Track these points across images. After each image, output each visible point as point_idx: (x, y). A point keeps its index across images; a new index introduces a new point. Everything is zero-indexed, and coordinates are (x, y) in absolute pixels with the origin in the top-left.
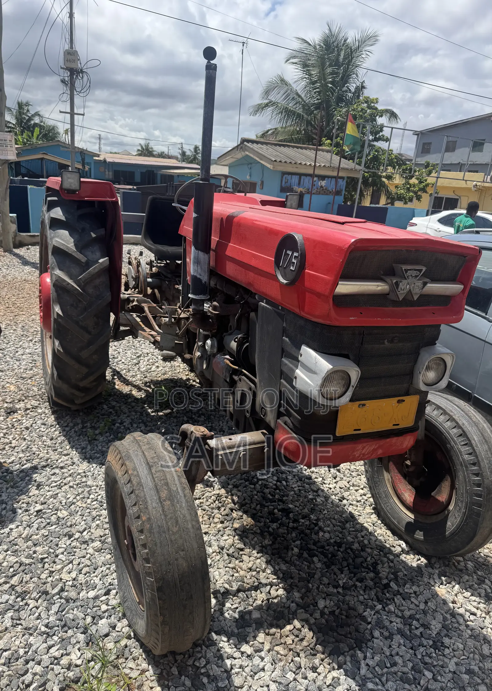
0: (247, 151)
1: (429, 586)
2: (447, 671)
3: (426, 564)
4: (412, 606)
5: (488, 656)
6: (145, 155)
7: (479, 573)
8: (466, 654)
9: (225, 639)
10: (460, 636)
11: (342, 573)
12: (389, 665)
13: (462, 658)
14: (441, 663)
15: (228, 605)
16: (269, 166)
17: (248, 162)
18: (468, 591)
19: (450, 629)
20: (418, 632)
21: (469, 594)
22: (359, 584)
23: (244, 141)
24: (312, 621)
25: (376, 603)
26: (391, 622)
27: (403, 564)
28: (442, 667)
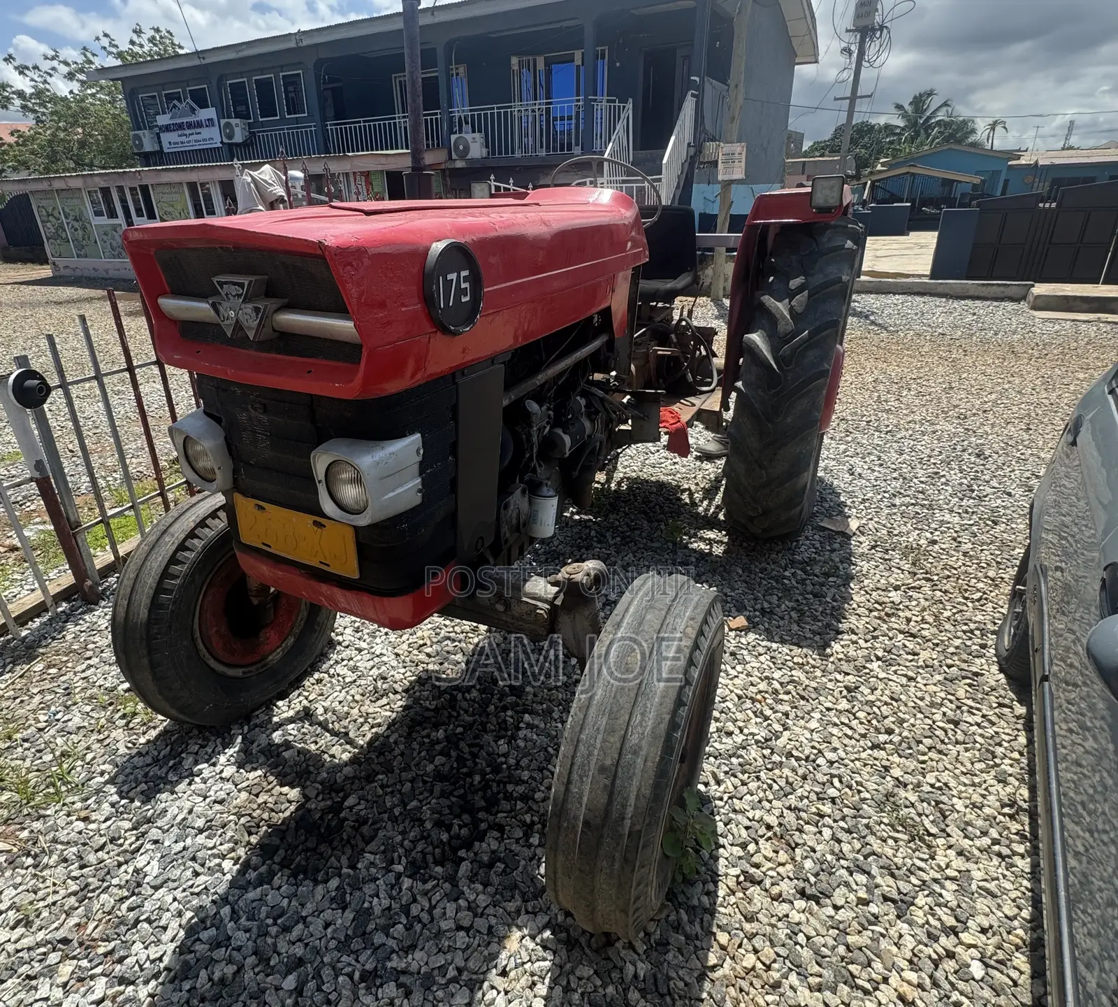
4: (437, 912)
9: (237, 749)
11: (438, 798)
12: (280, 922)
15: (292, 727)
18: (552, 988)
19: (427, 990)
21: (546, 993)
24: (313, 805)
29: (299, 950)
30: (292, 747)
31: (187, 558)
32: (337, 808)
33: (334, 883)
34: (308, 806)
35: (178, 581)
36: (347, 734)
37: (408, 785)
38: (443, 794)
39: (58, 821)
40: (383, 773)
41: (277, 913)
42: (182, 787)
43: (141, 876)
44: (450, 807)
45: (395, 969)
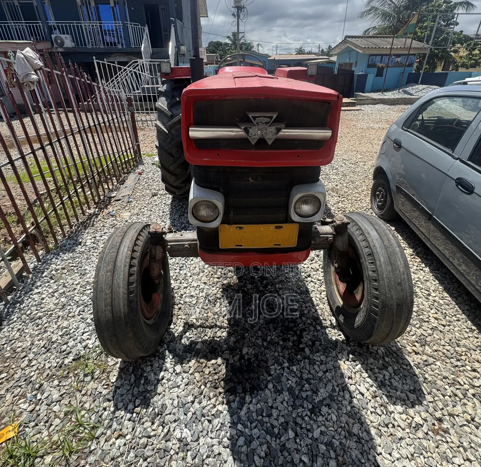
0: (348, 43)
1: (336, 358)
2: (310, 435)
3: (343, 341)
4: (312, 371)
5: (354, 435)
6: (300, 54)
7: (387, 359)
8: (335, 426)
9: (171, 357)
10: (339, 409)
11: (275, 331)
12: (264, 414)
13: (330, 429)
14: (309, 427)
15: (187, 334)
16: (360, 51)
17: (349, 51)
18: (367, 372)
19: (334, 400)
20: (304, 395)
21: (367, 375)
22: (281, 343)
23: (347, 37)
24: (231, 361)
25: (285, 361)
26: (288, 379)
27: (325, 336)
28: (308, 430)
29: (282, 420)
30: (197, 343)
31: (134, 271)
32: (242, 357)
33: (270, 386)
34: (230, 362)
35: (135, 285)
36: (216, 325)
37: (260, 332)
38: (275, 329)
39: (104, 448)
40: (246, 333)
41: (260, 412)
42: (160, 389)
43: (184, 440)
44: (281, 332)
45: (320, 401)
